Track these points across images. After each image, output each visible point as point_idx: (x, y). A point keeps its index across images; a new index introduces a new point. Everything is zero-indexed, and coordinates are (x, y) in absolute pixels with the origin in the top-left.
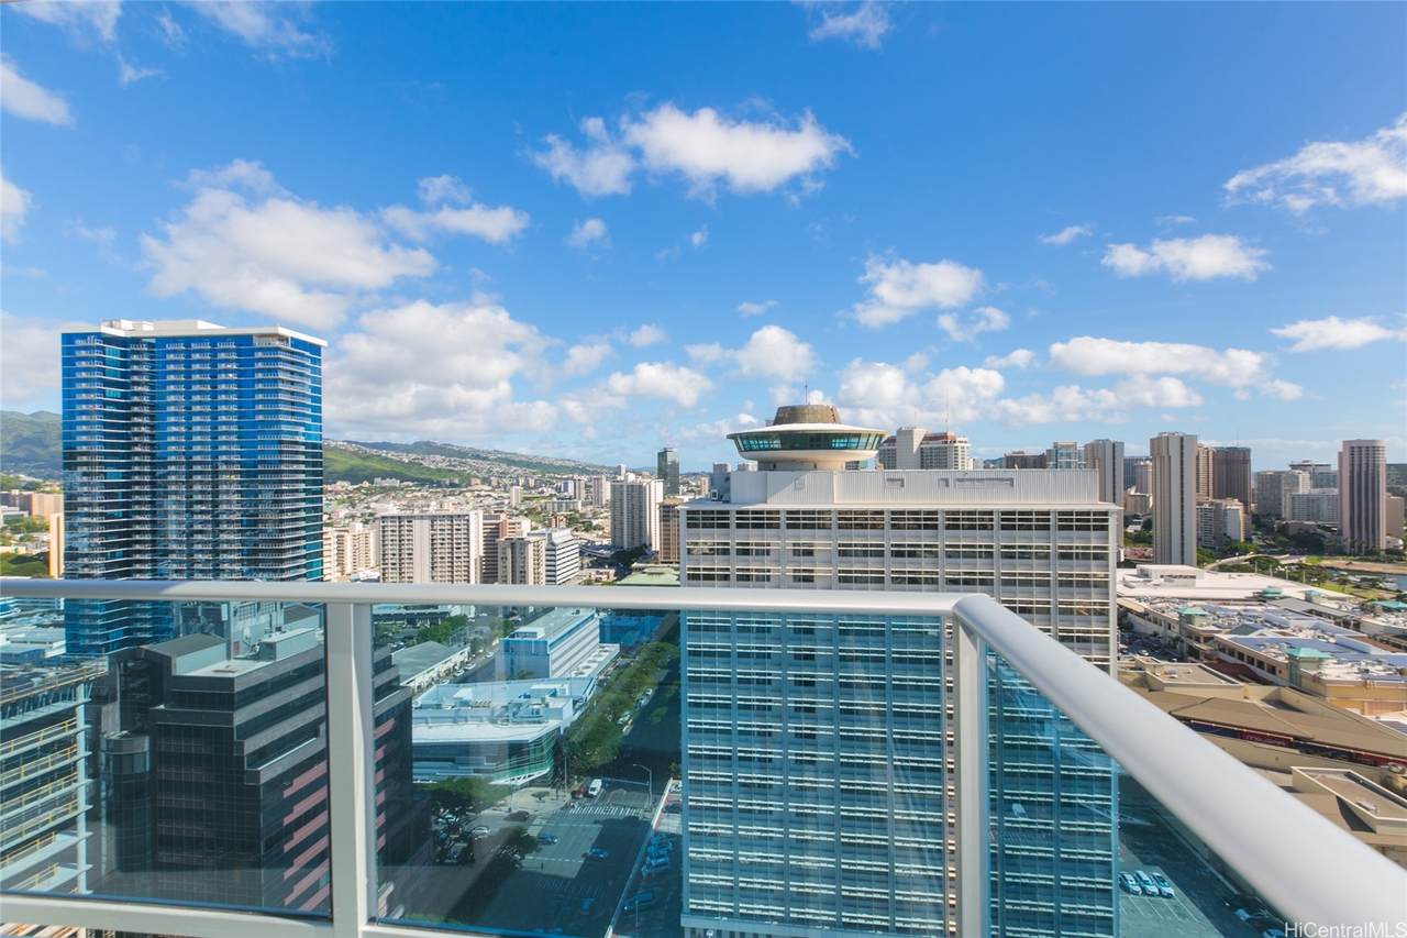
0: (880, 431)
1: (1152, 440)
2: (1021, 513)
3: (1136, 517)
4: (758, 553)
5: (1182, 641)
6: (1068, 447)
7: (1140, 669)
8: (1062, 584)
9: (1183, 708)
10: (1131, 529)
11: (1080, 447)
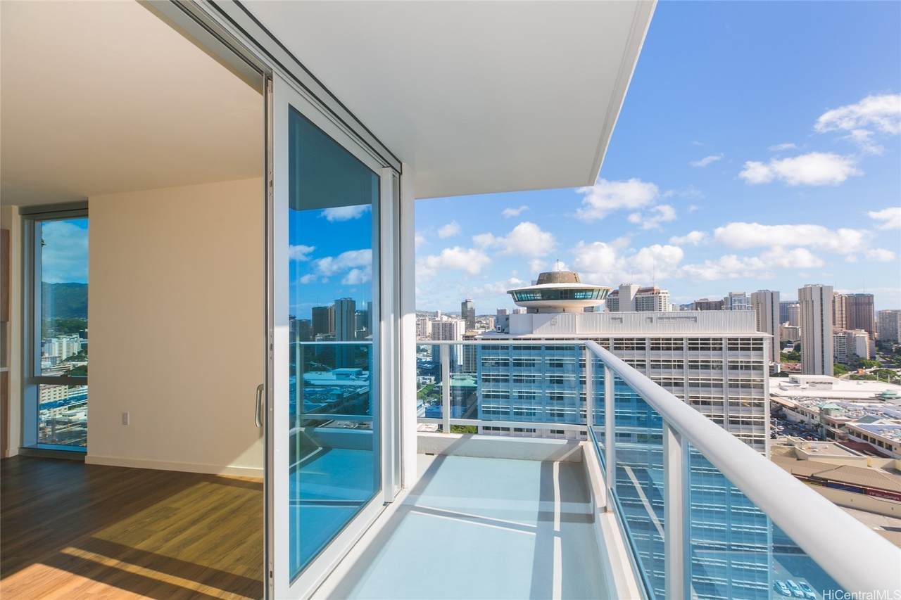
0: (607, 287)
1: (800, 290)
2: (702, 339)
3: (789, 342)
4: (527, 365)
5: (822, 427)
6: (739, 295)
7: (791, 445)
8: (731, 386)
9: (822, 472)
10: (785, 351)
11: (748, 295)
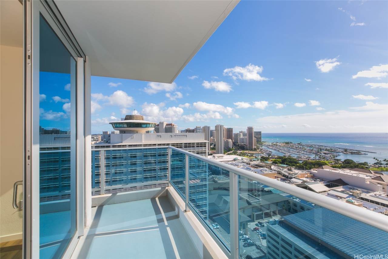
0: (155, 123)
1: (215, 126)
2: (188, 143)
3: (213, 144)
5: (221, 171)
6: (199, 127)
7: (213, 178)
9: (221, 186)
10: (212, 147)
11: (202, 127)
